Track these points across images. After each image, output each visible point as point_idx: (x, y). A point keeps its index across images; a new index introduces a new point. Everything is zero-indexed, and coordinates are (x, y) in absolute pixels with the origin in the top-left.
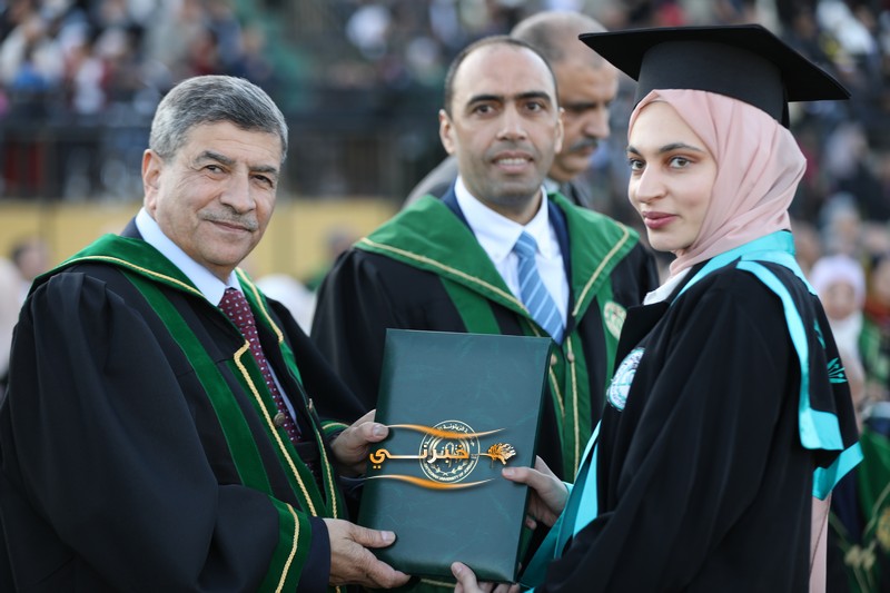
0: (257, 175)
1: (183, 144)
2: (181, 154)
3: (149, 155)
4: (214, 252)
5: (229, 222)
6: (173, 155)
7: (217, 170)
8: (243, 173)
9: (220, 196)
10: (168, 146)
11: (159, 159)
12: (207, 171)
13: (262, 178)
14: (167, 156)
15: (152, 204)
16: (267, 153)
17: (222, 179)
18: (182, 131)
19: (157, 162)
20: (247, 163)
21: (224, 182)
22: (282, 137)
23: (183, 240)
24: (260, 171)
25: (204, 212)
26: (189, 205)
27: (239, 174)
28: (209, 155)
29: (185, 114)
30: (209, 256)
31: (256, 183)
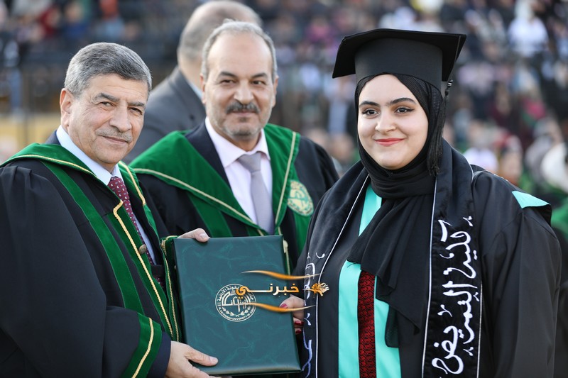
0: (133, 107)
1: (87, 87)
2: (85, 93)
3: (64, 92)
4: (105, 156)
5: (115, 137)
6: (80, 94)
7: (108, 104)
8: (124, 106)
9: (109, 121)
10: (77, 88)
11: (71, 95)
12: (103, 105)
13: (135, 109)
14: (76, 94)
15: (66, 123)
16: (139, 94)
17: (111, 110)
18: (86, 79)
19: (70, 96)
20: (126, 100)
21: (112, 112)
22: (148, 83)
23: (86, 147)
24: (134, 105)
25: (99, 131)
26: (90, 125)
27: (121, 107)
28: (103, 96)
29: (88, 68)
30: (102, 158)
31: (132, 112)
